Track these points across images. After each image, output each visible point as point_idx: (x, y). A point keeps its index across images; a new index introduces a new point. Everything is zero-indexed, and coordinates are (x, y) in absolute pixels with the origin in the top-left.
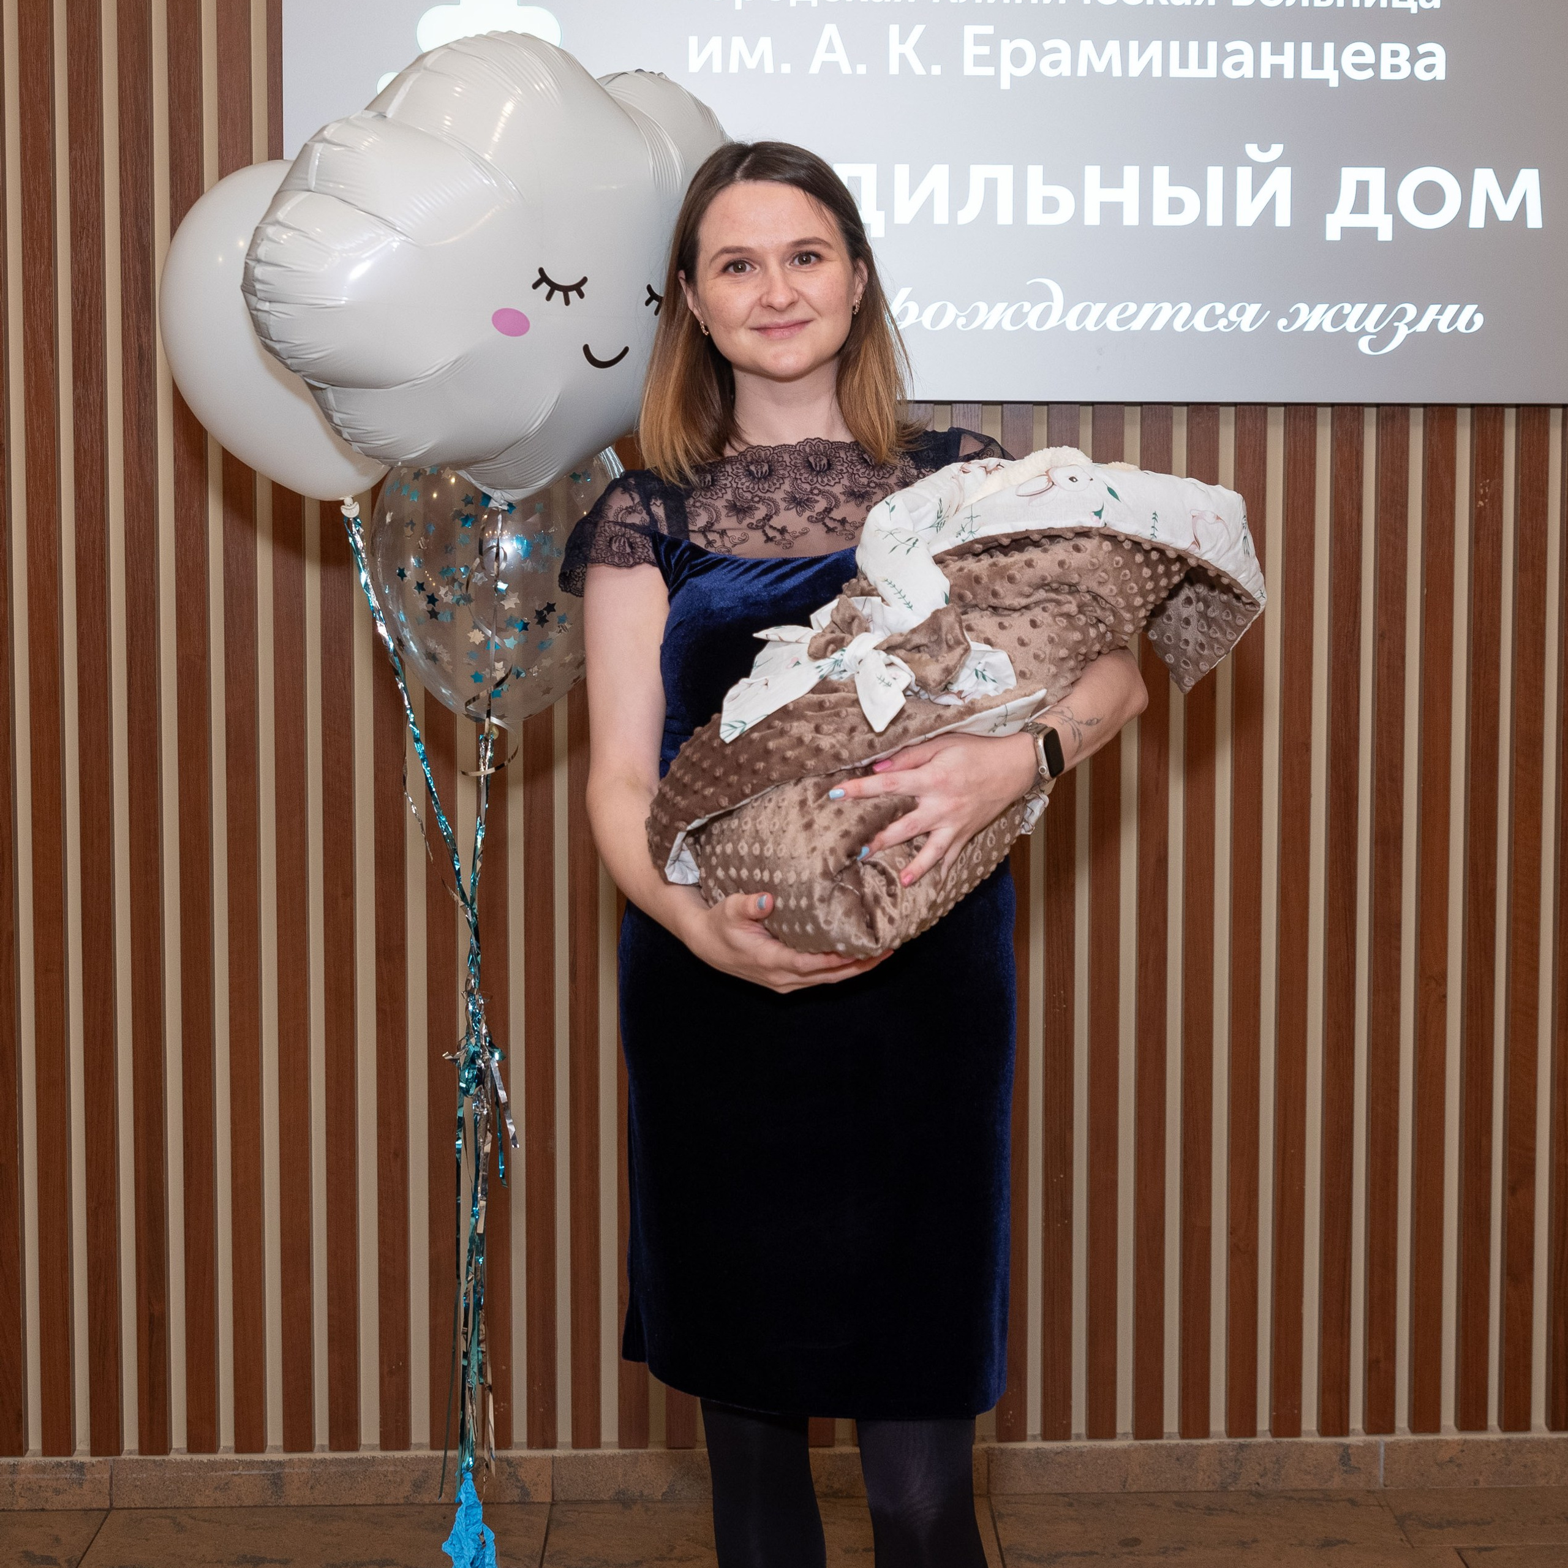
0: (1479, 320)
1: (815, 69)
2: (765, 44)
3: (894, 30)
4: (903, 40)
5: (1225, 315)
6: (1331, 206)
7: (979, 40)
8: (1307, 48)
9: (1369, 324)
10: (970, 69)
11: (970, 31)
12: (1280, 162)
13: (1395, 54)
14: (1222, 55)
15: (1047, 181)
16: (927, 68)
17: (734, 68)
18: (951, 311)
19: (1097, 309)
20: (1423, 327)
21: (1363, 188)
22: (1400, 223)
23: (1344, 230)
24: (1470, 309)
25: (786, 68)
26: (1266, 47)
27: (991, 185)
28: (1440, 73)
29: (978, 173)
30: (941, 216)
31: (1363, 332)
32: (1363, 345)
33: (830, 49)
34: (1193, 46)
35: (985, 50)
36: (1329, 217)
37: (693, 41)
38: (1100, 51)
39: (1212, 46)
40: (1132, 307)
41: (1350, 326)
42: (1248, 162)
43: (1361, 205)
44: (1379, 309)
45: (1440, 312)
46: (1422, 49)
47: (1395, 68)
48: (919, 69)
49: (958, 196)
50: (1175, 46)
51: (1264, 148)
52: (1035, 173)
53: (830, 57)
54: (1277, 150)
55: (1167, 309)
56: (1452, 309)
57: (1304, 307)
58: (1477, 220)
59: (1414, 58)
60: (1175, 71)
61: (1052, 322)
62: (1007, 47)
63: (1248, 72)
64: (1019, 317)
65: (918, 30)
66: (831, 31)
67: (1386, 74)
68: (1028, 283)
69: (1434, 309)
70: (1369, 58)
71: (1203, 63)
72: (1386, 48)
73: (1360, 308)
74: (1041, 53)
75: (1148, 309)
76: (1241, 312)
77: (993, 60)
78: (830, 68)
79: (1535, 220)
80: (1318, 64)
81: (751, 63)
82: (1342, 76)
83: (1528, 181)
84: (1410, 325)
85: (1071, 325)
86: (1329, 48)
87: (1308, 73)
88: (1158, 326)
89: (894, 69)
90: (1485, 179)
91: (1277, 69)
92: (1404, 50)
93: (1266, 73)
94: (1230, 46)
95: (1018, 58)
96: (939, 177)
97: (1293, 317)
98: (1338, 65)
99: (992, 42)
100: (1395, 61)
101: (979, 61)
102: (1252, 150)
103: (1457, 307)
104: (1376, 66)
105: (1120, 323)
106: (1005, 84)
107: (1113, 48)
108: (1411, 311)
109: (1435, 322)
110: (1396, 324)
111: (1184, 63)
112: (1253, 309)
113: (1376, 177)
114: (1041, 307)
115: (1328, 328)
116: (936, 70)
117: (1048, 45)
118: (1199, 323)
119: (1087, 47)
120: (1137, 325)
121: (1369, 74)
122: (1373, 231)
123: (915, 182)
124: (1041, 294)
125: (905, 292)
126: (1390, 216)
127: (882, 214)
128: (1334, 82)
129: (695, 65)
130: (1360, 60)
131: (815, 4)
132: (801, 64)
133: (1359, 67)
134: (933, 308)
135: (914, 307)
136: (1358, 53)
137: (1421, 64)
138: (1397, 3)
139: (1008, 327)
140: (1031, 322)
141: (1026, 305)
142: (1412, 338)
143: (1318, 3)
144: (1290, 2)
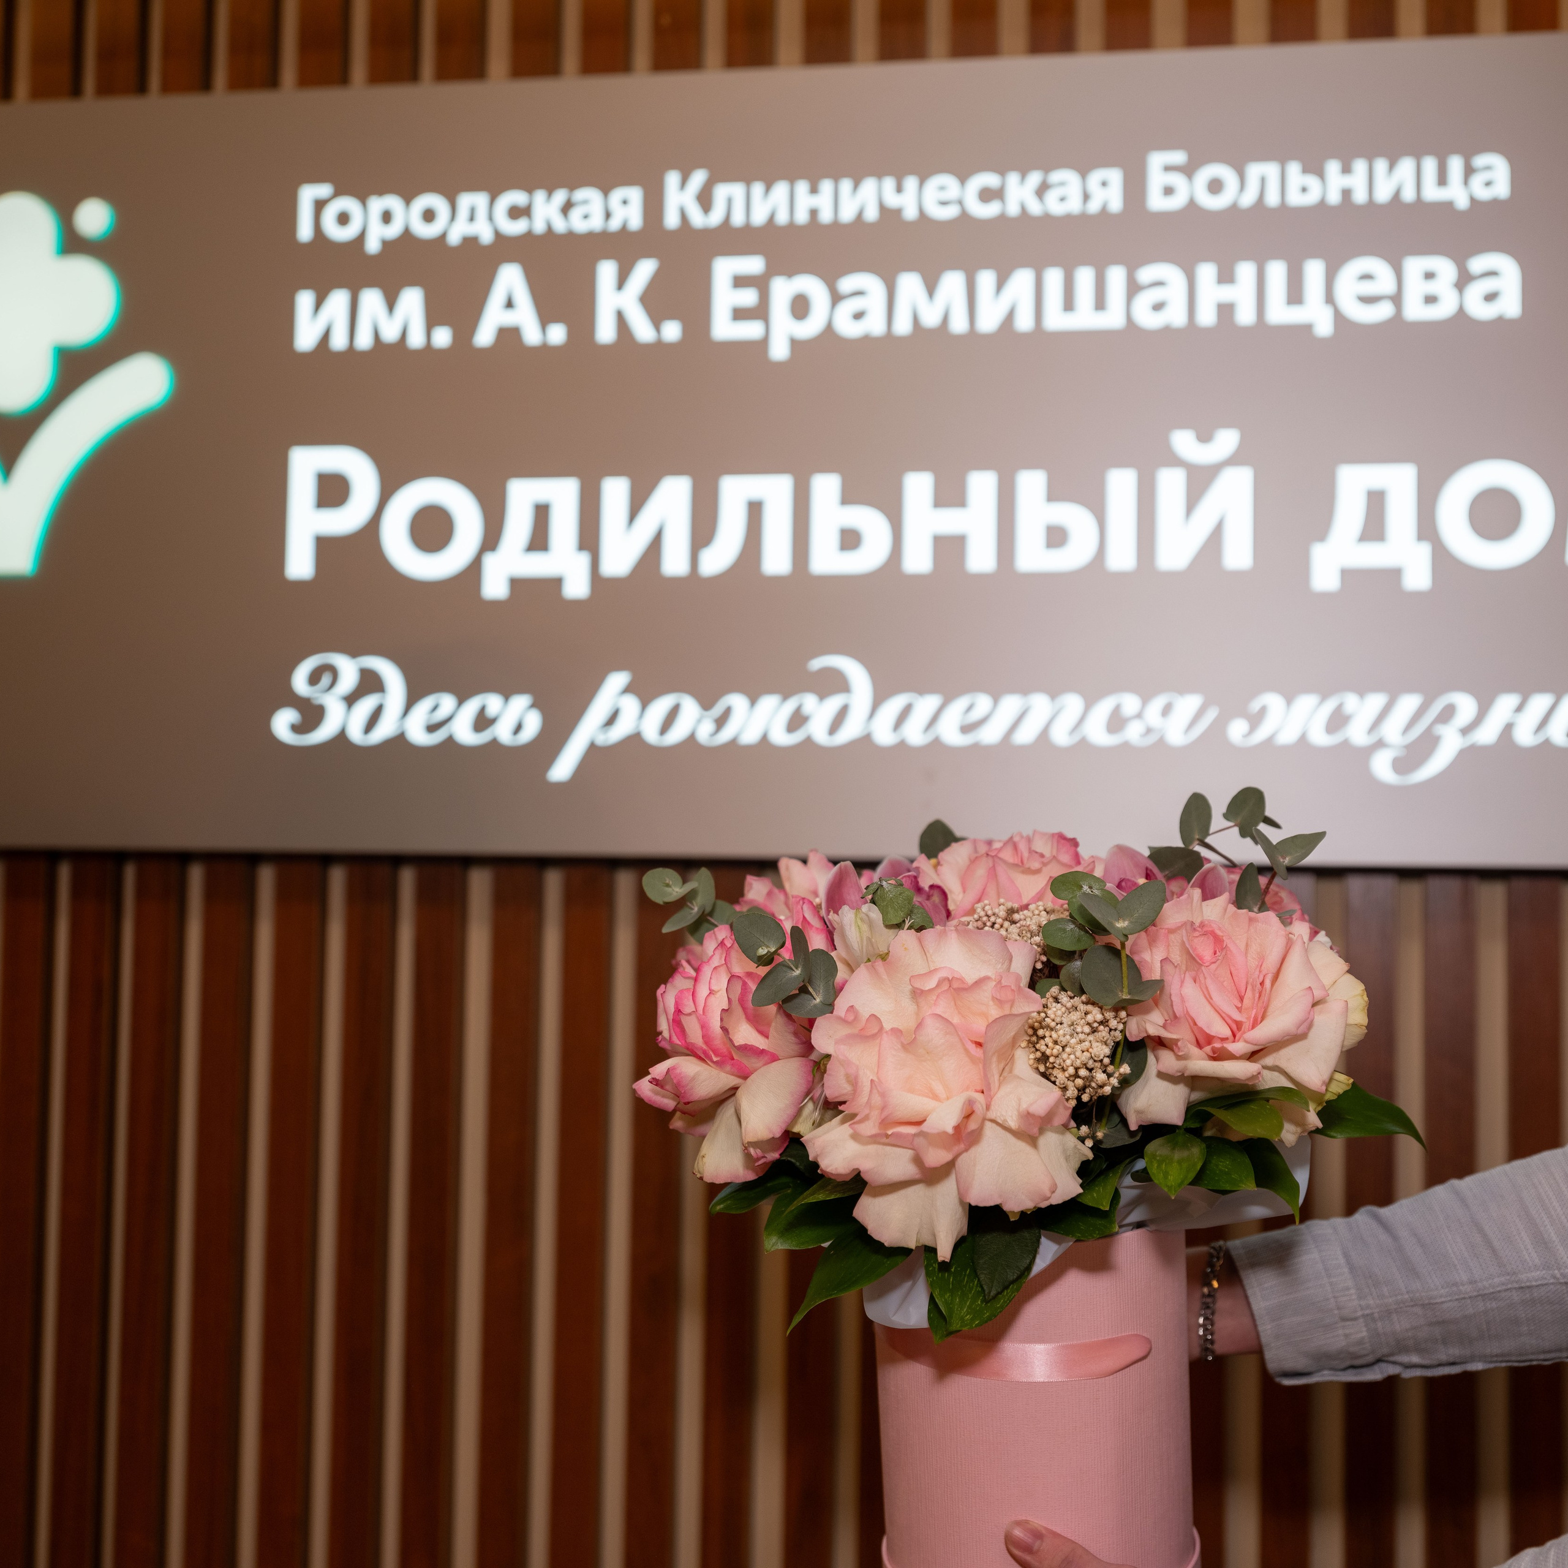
1: (484, 336)
2: (412, 300)
3: (607, 271)
4: (620, 286)
5: (1139, 716)
6: (1322, 533)
7: (740, 282)
8: (1277, 271)
9: (1393, 730)
10: (723, 327)
11: (724, 268)
12: (1233, 460)
13: (1429, 276)
14: (1133, 288)
15: (848, 498)
16: (658, 331)
17: (364, 342)
18: (690, 707)
19: (927, 705)
20: (1487, 734)
21: (1376, 501)
22: (1442, 558)
23: (1346, 574)
25: (443, 337)
26: (1207, 272)
27: (755, 510)
28: (1510, 305)
29: (736, 491)
30: (675, 563)
31: (1380, 744)
32: (1382, 767)
33: (510, 304)
34: (1085, 277)
35: (748, 297)
36: (1318, 550)
37: (305, 300)
38: (931, 288)
39: (1116, 276)
40: (983, 703)
41: (1357, 734)
42: (1175, 461)
43: (1373, 529)
44: (1409, 703)
45: (1519, 709)
46: (1477, 264)
47: (1431, 299)
48: (643, 330)
49: (703, 528)
50: (1054, 278)
51: (1205, 437)
52: (826, 487)
53: (509, 319)
54: (1227, 441)
55: (1040, 705)
56: (1540, 703)
57: (1273, 701)
59: (1464, 280)
60: (1056, 320)
61: (850, 730)
62: (783, 290)
63: (1176, 316)
64: (797, 721)
65: (645, 270)
66: (510, 278)
67: (1415, 310)
68: (813, 665)
69: (1505, 705)
70: (1385, 281)
71: (1100, 304)
72: (1415, 266)
73: (1376, 701)
74: (836, 298)
75: (1011, 704)
76: (1167, 710)
77: (760, 312)
78: (509, 335)
80: (1295, 295)
81: (391, 334)
82: (1339, 318)
84: (1465, 731)
85: (884, 735)
86: (1314, 271)
87: (1280, 313)
88: (1025, 735)
89: (605, 332)
91: (1226, 310)
92: (1445, 268)
93: (1207, 317)
94: (1146, 274)
95: (800, 307)
96: (673, 496)
97: (1256, 720)
98: (1329, 298)
99: (760, 283)
100: (1431, 288)
101: (740, 314)
102: (1184, 442)
103: (1549, 700)
104: (1397, 299)
105: (967, 729)
106: (779, 351)
107: (952, 283)
108: (1466, 705)
109: (1509, 728)
110: (1437, 731)
111: (1069, 304)
112: (1188, 704)
113: (1398, 481)
114: (834, 703)
115: (1319, 737)
116: (672, 331)
117: (847, 284)
118: (1097, 732)
119: (910, 284)
120: (990, 735)
121: (1383, 312)
122: (1396, 574)
123: (636, 505)
124: (833, 683)
125: (617, 680)
126: (1424, 550)
127: (584, 559)
128: (1324, 327)
129: (306, 338)
130: (1368, 288)
131: (486, 236)
132: (465, 328)
133: (1368, 300)
134: (661, 706)
135: (630, 705)
136: (1367, 277)
137: (1475, 292)
138: (1432, 193)
139: (780, 737)
140: (818, 729)
141: (809, 702)
142: (1469, 755)
143: (1295, 199)
144: (1248, 199)
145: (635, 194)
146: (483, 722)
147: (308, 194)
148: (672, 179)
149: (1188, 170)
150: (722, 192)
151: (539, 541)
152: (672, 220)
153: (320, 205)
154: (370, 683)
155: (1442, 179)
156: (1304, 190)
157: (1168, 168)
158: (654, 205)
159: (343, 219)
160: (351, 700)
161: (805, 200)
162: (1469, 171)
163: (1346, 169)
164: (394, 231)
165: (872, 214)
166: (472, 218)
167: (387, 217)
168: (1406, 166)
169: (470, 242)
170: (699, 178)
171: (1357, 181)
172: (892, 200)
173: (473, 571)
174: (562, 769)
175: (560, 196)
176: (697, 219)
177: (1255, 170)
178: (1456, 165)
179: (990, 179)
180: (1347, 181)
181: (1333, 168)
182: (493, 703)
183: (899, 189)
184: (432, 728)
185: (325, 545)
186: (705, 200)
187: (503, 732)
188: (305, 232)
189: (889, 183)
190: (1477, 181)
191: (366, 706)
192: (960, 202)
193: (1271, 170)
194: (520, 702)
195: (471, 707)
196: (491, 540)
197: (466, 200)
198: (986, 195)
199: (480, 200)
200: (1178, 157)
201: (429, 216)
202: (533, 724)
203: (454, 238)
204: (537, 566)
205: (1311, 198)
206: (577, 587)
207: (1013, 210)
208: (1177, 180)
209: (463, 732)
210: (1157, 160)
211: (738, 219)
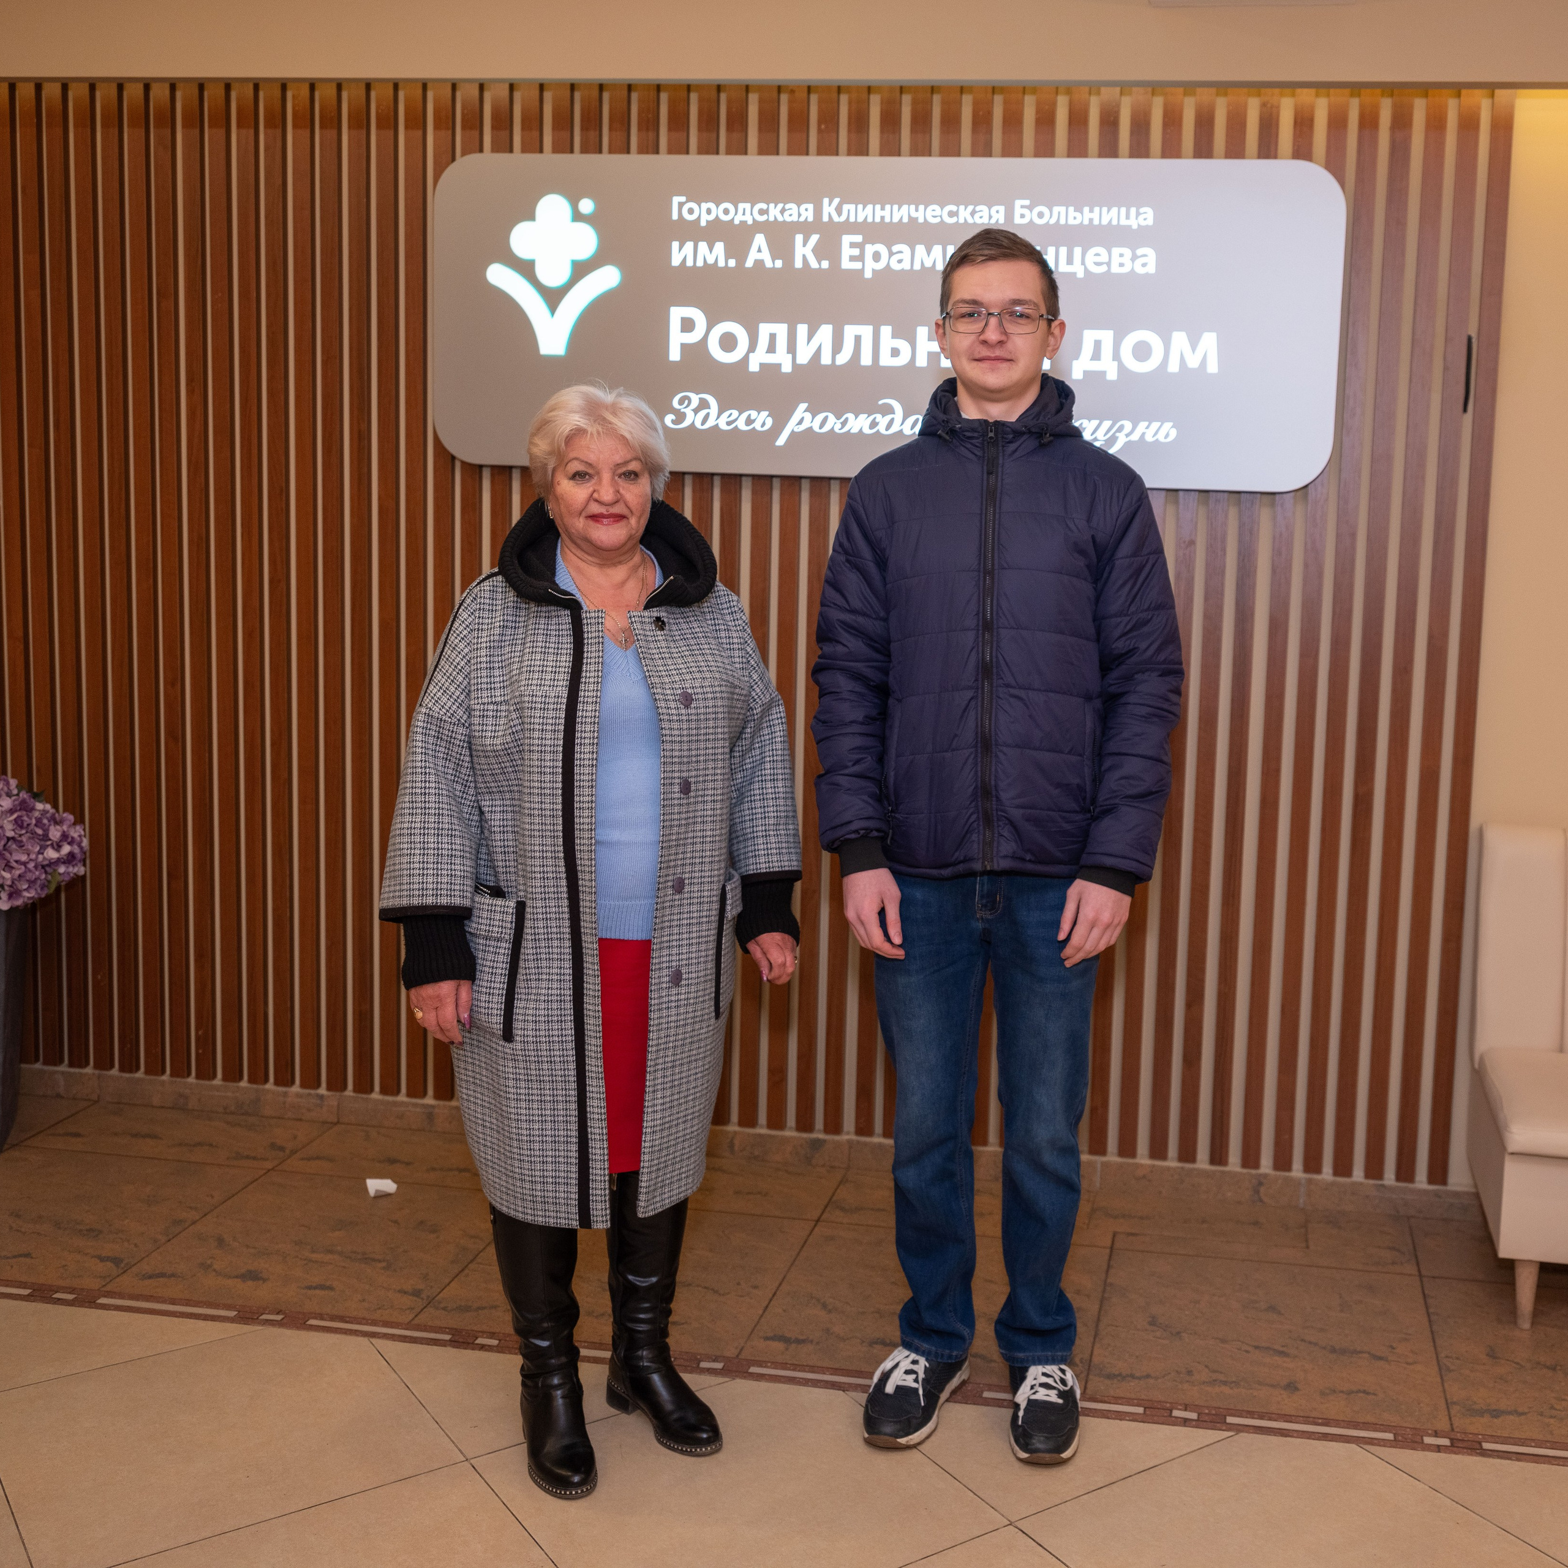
0: (1173, 433)
1: (749, 263)
2: (719, 247)
3: (799, 238)
4: (804, 245)
6: (1077, 356)
7: (853, 245)
8: (1063, 251)
9: (1100, 434)
10: (846, 264)
11: (847, 239)
13: (1121, 255)
15: (895, 336)
16: (820, 264)
17: (700, 263)
18: (832, 418)
20: (1135, 437)
21: (1098, 344)
22: (1122, 368)
23: (1085, 372)
24: (1168, 425)
25: (732, 263)
27: (858, 339)
28: (1151, 269)
29: (850, 331)
30: (826, 359)
33: (759, 250)
35: (856, 252)
36: (1075, 363)
37: (675, 245)
38: (929, 252)
43: (1096, 356)
44: (1107, 424)
45: (1147, 428)
46: (1139, 252)
47: (1121, 265)
48: (814, 264)
49: (837, 346)
52: (886, 331)
53: (759, 256)
56: (1155, 425)
58: (1173, 367)
59: (1134, 258)
61: (895, 429)
62: (870, 249)
65: (814, 238)
66: (760, 240)
67: (1115, 269)
68: (881, 402)
69: (1142, 425)
70: (1104, 257)
72: (1116, 251)
73: (1095, 423)
74: (891, 254)
77: (861, 258)
78: (759, 263)
79: (1213, 367)
80: (1070, 261)
81: (711, 261)
82: (1086, 270)
83: (1209, 341)
84: (1127, 435)
85: (906, 431)
86: (1078, 251)
87: (1064, 267)
89: (798, 264)
90: (1180, 339)
92: (1127, 252)
95: (877, 257)
96: (825, 332)
98: (1083, 263)
99: (861, 246)
100: (1122, 260)
101: (852, 259)
103: (1159, 424)
104: (1109, 264)
106: (868, 274)
107: (937, 250)
108: (1128, 425)
109: (1144, 434)
110: (1117, 434)
113: (1107, 337)
114: (888, 417)
116: (825, 264)
117: (895, 248)
119: (920, 249)
121: (1103, 269)
122: (1104, 373)
123: (810, 336)
124: (889, 410)
125: (803, 406)
126: (1116, 363)
127: (790, 356)
128: (1081, 274)
129: (676, 261)
130: (1098, 259)
131: (750, 222)
132: (741, 260)
133: (1097, 264)
134: (820, 417)
135: (808, 416)
136: (1097, 255)
137: (1139, 262)
138: (1124, 222)
139: (867, 431)
140: (881, 428)
141: (879, 417)
142: (1128, 444)
143: (1071, 222)
144: (1053, 221)
145: (810, 207)
146: (749, 421)
147: (676, 200)
148: (826, 201)
149: (1030, 208)
150: (846, 207)
151: (771, 349)
152: (825, 219)
153: (681, 205)
154: (704, 404)
155: (1128, 217)
156: (1075, 218)
157: (1022, 207)
158: (818, 212)
159: (691, 211)
160: (696, 411)
161: (879, 213)
162: (1138, 214)
163: (1091, 211)
164: (712, 217)
165: (905, 220)
166: (744, 214)
167: (709, 211)
168: (1115, 210)
169: (743, 223)
170: (837, 201)
171: (1095, 215)
172: (914, 214)
173: (745, 360)
174: (781, 441)
175: (780, 206)
176: (836, 218)
177: (1056, 209)
178: (1133, 210)
179: (953, 208)
180: (1091, 215)
181: (1086, 209)
182: (754, 414)
183: (917, 210)
184: (729, 423)
185: (684, 347)
186: (839, 209)
187: (757, 426)
188: (675, 216)
189: (913, 207)
190: (1141, 217)
191: (702, 413)
192: (941, 216)
193: (1063, 209)
194: (764, 414)
195: (745, 415)
196: (752, 348)
197: (741, 206)
198: (951, 214)
199: (748, 206)
200: (1027, 202)
201: (726, 212)
202: (769, 422)
203: (737, 222)
204: (771, 359)
205: (1077, 222)
206: (787, 368)
207: (962, 221)
208: (1026, 212)
209: (741, 425)
210: (1018, 203)
211: (852, 219)
